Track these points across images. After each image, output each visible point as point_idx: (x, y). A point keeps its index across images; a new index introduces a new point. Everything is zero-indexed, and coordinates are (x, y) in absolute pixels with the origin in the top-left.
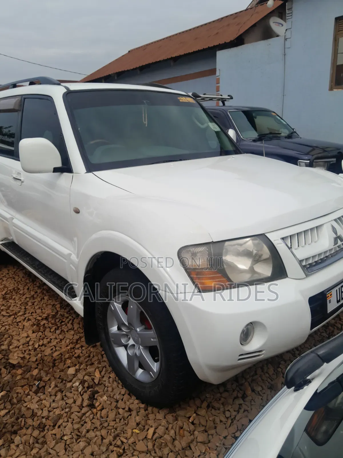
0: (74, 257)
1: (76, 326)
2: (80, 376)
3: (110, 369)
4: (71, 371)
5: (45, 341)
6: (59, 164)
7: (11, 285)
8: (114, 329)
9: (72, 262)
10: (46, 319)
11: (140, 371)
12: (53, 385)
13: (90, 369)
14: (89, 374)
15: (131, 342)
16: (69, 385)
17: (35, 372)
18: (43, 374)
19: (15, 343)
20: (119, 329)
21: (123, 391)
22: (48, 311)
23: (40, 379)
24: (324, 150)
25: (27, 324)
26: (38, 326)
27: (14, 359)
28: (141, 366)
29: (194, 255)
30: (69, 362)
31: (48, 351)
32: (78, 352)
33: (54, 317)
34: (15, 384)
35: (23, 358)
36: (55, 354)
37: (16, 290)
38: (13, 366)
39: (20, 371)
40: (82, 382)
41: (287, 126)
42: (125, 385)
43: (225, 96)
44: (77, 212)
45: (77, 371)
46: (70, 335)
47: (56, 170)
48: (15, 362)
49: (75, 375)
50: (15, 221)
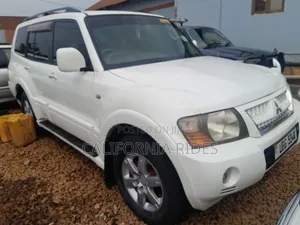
0: (96, 129)
1: (96, 176)
2: (103, 209)
3: (123, 204)
4: (97, 206)
5: (76, 187)
6: (84, 66)
7: (47, 150)
8: (127, 176)
9: (95, 132)
10: (75, 172)
11: (147, 204)
12: (86, 216)
13: (110, 204)
14: (110, 208)
15: (140, 185)
16: (97, 216)
17: (72, 208)
18: (78, 209)
19: (55, 189)
20: (131, 176)
21: (135, 218)
22: (75, 166)
23: (76, 213)
24: (251, 53)
25: (61, 176)
26: (69, 177)
27: (56, 200)
28: (147, 201)
29: (188, 123)
30: (94, 200)
31: (79, 194)
32: (100, 193)
33: (79, 170)
34: (59, 217)
35: (63, 199)
36: (84, 196)
37: (52, 153)
38: (56, 205)
39: (61, 208)
40: (106, 214)
41: (225, 39)
42: (136, 213)
43: (183, 20)
44: (99, 97)
45: (101, 206)
46: (93, 182)
47: (82, 70)
48: (57, 202)
49: (100, 209)
50: (50, 106)
